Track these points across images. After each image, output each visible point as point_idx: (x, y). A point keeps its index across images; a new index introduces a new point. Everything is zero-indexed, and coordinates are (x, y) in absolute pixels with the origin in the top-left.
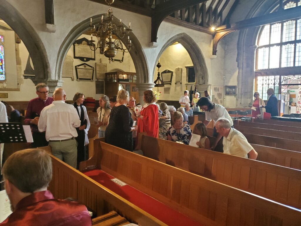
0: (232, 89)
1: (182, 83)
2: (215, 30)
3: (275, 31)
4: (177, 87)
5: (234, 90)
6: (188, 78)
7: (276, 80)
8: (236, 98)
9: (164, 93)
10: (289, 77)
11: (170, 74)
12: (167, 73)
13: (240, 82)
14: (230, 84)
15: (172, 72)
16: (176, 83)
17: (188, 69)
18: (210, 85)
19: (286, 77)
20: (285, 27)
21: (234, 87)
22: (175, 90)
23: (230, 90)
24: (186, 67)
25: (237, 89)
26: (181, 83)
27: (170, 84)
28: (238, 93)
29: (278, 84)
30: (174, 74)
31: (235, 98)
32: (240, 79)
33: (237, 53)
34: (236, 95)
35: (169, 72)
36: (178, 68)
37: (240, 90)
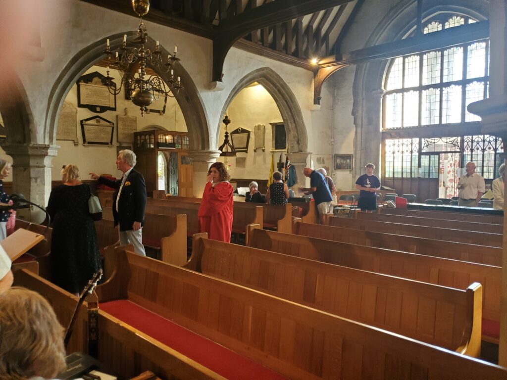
0: (346, 160)
1: (266, 151)
2: (317, 63)
3: (410, 67)
4: (257, 157)
5: (348, 161)
6: (274, 142)
7: (414, 146)
8: (353, 174)
9: (236, 167)
10: (433, 141)
11: (245, 135)
12: (240, 133)
13: (359, 148)
14: (343, 152)
15: (249, 132)
16: (255, 151)
17: (275, 127)
18: (310, 153)
19: (429, 140)
20: (425, 62)
21: (349, 157)
22: (255, 161)
23: (342, 161)
24: (270, 124)
25: (354, 160)
26: (264, 151)
27: (246, 152)
28: (355, 165)
29: (417, 151)
30: (252, 136)
31: (351, 174)
32: (359, 143)
33: (352, 101)
34: (352, 170)
35: (244, 131)
36: (259, 126)
37: (358, 162)
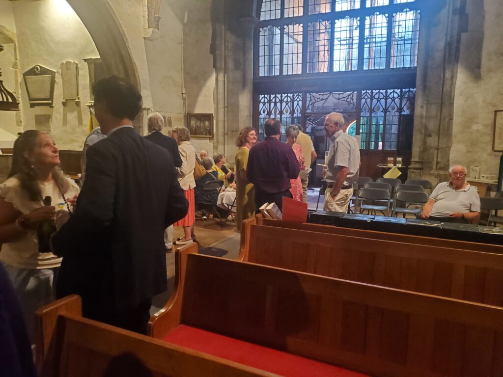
0: (204, 121)
1: (81, 104)
4: (68, 114)
5: (207, 123)
7: (296, 103)
12: (38, 74)
13: (221, 105)
14: (198, 110)
15: (53, 73)
16: (64, 104)
17: (93, 66)
18: (145, 109)
19: (316, 95)
21: (208, 117)
22: (65, 121)
23: (198, 124)
24: (85, 60)
25: (215, 121)
26: (78, 104)
27: (50, 105)
30: (58, 79)
31: (212, 144)
34: (213, 137)
35: (44, 71)
36: (68, 63)
37: (221, 125)
